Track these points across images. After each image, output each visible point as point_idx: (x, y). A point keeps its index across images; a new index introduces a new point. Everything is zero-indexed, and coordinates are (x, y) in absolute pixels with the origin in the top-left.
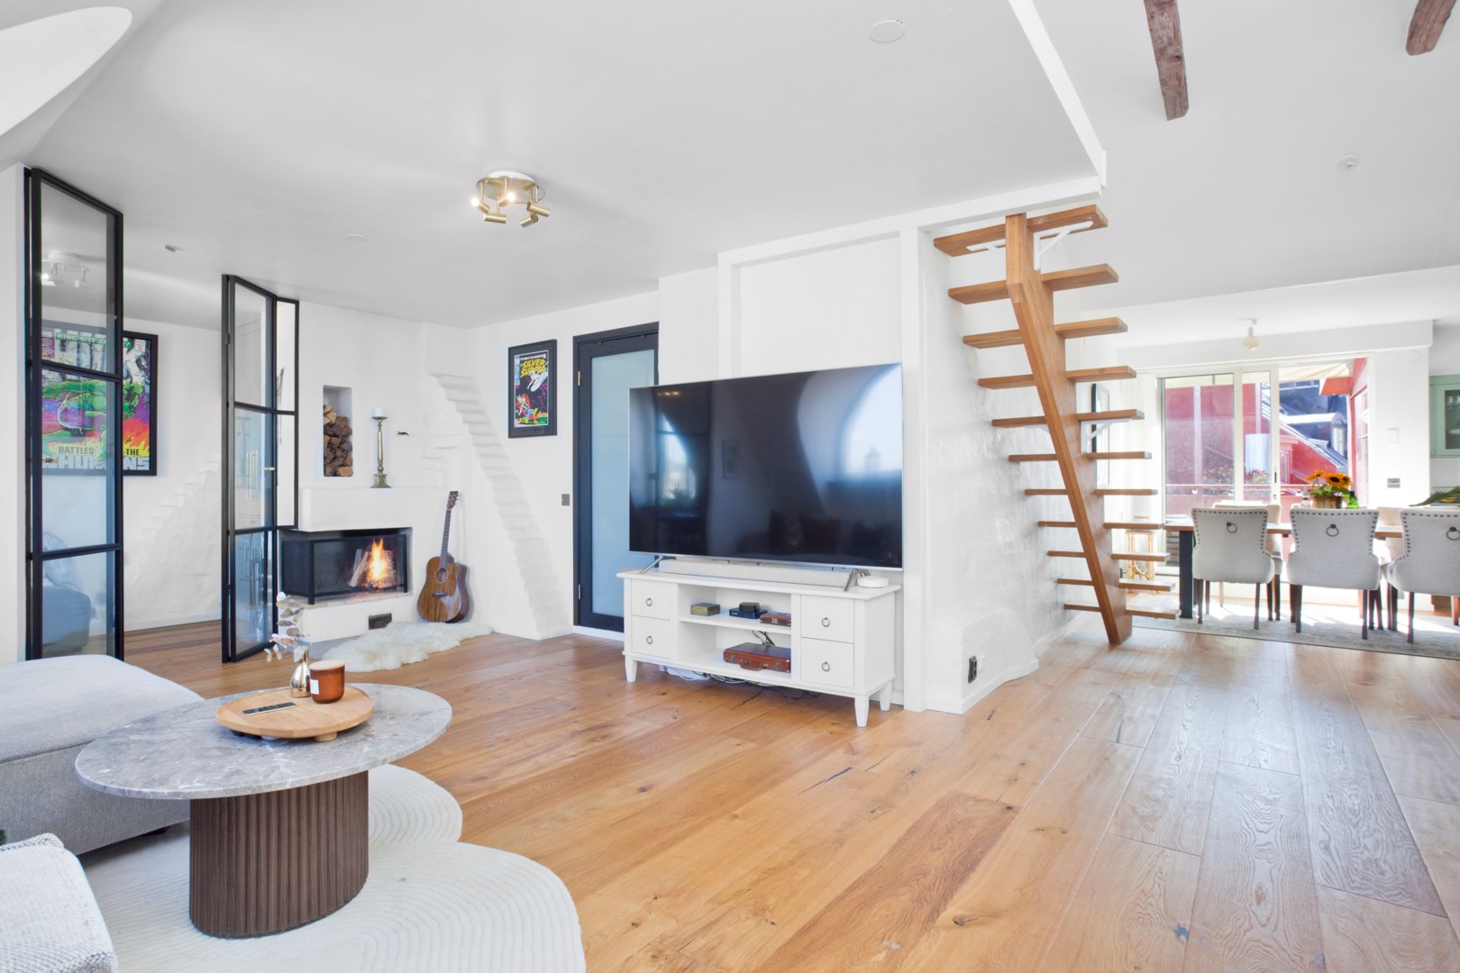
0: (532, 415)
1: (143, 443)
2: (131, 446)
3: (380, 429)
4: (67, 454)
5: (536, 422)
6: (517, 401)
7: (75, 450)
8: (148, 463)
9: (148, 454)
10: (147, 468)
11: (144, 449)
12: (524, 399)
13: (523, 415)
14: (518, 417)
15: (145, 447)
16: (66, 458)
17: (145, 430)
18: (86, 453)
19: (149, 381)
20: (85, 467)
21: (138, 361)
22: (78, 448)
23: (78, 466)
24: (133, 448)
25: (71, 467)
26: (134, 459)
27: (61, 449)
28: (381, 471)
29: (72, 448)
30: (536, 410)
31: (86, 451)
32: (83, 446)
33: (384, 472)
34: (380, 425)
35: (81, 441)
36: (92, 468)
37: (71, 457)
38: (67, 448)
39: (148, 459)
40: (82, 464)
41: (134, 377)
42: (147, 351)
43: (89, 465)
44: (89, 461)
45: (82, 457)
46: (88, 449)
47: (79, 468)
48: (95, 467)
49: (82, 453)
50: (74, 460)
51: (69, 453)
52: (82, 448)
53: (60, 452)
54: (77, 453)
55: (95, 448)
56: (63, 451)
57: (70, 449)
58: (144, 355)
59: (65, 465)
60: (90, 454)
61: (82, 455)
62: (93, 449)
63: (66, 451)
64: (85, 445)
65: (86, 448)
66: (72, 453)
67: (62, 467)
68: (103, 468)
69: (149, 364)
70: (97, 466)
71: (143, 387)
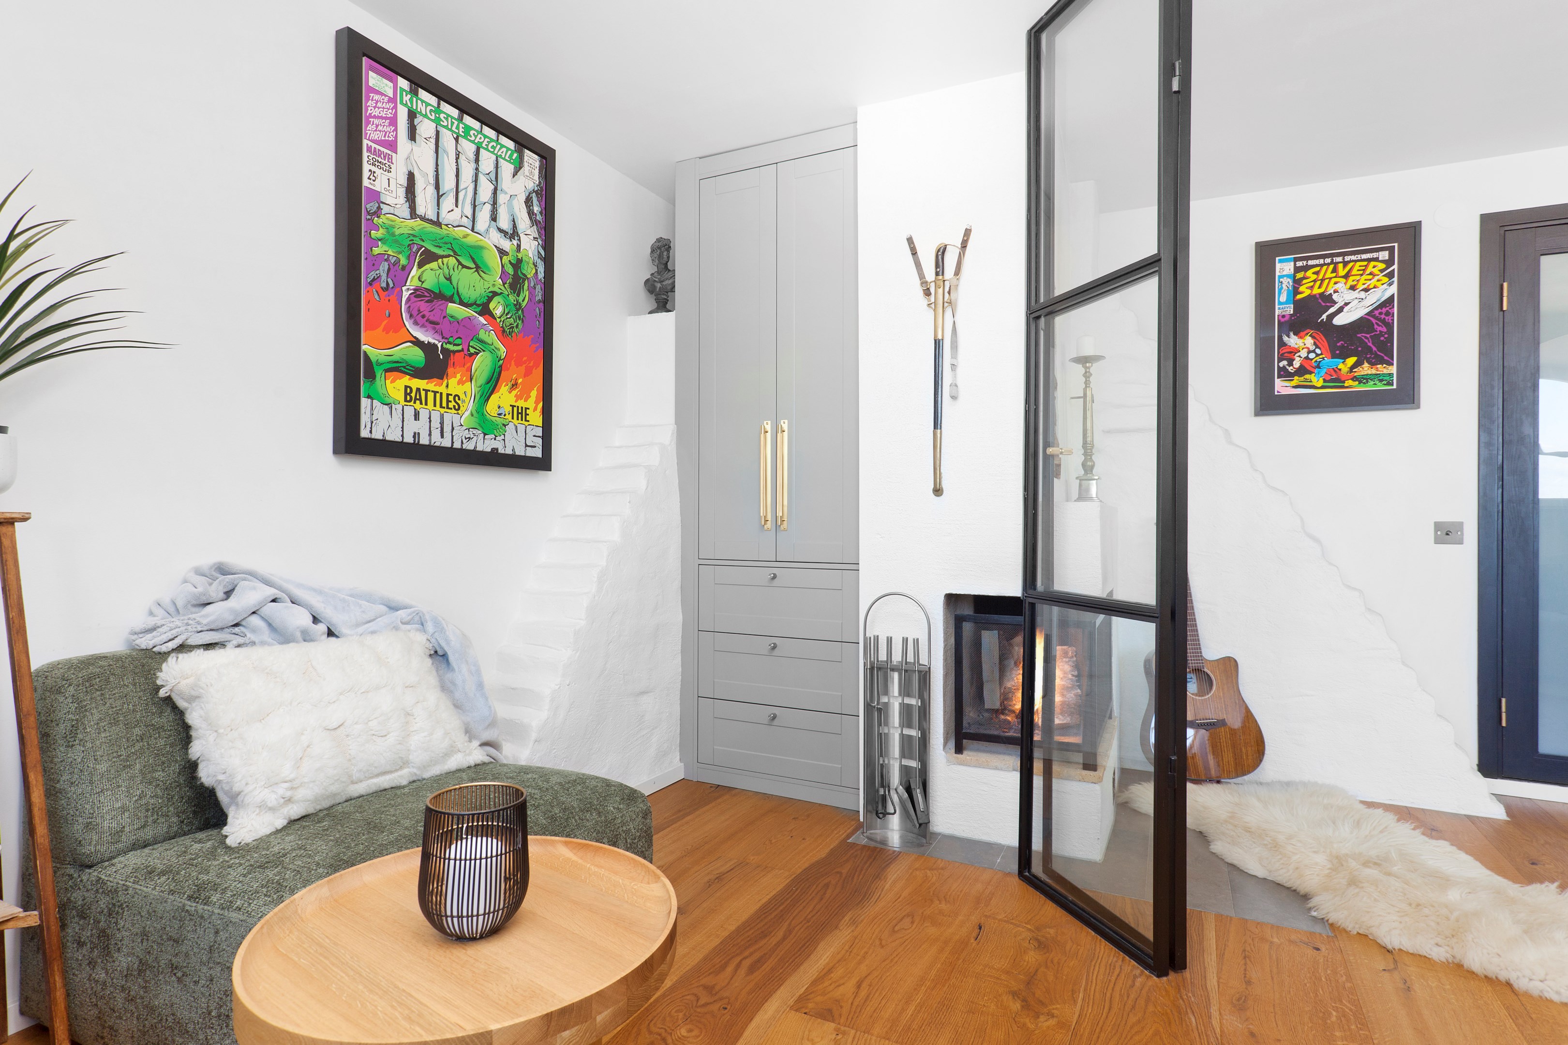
0: (1337, 371)
1: (534, 394)
2: (518, 397)
3: (1087, 384)
4: (417, 405)
5: (1350, 382)
6: (1282, 344)
7: (431, 395)
8: (540, 440)
9: (540, 421)
10: (537, 453)
11: (535, 409)
12: (1309, 341)
13: (1302, 371)
14: (1285, 374)
15: (537, 403)
16: (417, 416)
17: (536, 366)
18: (448, 405)
19: (543, 253)
20: (447, 443)
21: (528, 201)
22: (435, 393)
23: (437, 440)
24: (521, 403)
25: (424, 440)
26: (521, 429)
29: (427, 391)
30: (1351, 361)
31: (448, 401)
36: (457, 445)
37: (424, 415)
38: (418, 390)
39: (540, 431)
40: (442, 436)
41: (522, 236)
42: (540, 182)
43: (452, 436)
44: (453, 429)
45: (442, 416)
46: (451, 398)
47: (437, 444)
48: (462, 443)
49: (441, 406)
50: (430, 421)
51: (421, 403)
52: (441, 394)
53: (406, 400)
54: (435, 406)
55: (462, 396)
56: (411, 397)
57: (423, 393)
58: (536, 189)
59: (415, 433)
60: (453, 411)
61: (442, 411)
62: (459, 399)
63: (416, 399)
64: (447, 386)
65: (448, 395)
66: (426, 404)
67: (409, 439)
68: (476, 447)
69: (544, 212)
70: (464, 441)
71: (534, 264)
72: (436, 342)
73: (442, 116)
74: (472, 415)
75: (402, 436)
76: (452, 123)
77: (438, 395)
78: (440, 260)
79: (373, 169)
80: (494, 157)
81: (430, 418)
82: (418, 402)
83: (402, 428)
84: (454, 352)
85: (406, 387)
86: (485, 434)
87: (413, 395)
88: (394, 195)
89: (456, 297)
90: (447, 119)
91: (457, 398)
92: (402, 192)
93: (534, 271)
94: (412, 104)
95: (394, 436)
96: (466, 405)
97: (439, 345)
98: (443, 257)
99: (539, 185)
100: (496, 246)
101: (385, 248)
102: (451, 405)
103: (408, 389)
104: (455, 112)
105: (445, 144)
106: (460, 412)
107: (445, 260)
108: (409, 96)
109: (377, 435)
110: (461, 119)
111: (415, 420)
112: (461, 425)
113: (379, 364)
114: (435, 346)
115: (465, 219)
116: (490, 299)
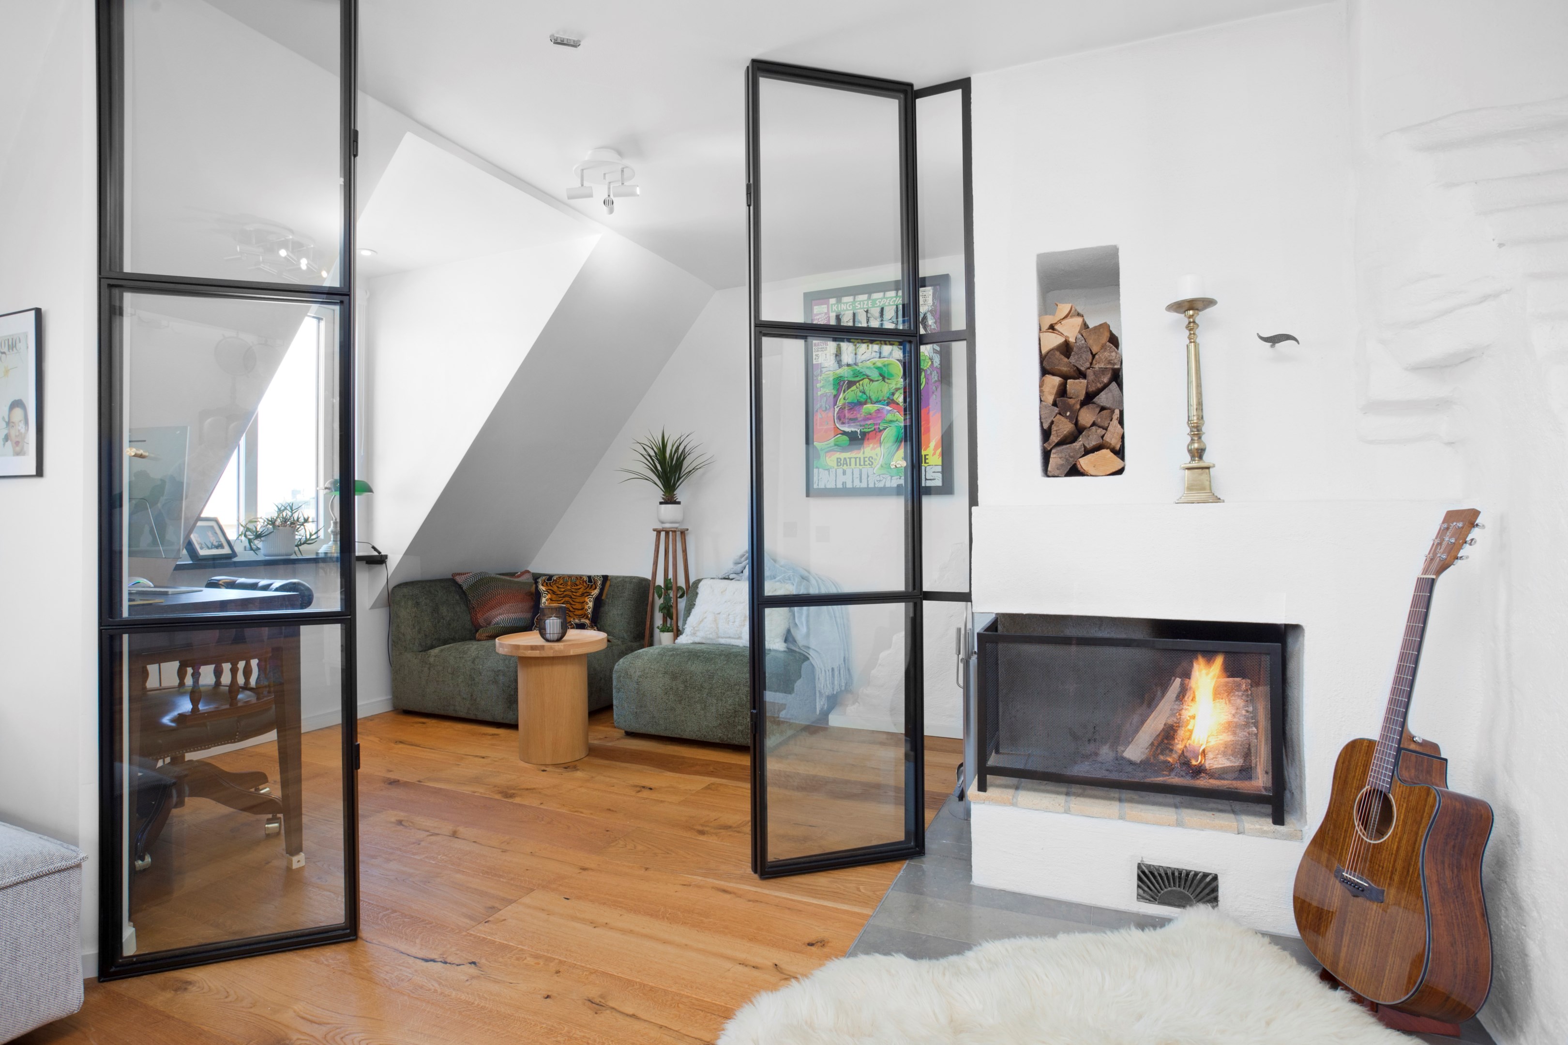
1: (933, 444)
3: (1192, 338)
4: (845, 467)
7: (853, 460)
8: (940, 475)
9: (939, 462)
10: (939, 483)
11: (934, 454)
15: (935, 449)
16: (844, 473)
18: (864, 465)
20: (864, 485)
22: (856, 458)
23: (857, 484)
25: (849, 485)
27: (838, 461)
28: (1199, 454)
29: (850, 458)
31: (865, 461)
32: (861, 455)
33: (1208, 459)
34: (1192, 326)
35: (860, 449)
36: (871, 485)
37: (849, 472)
38: (845, 459)
39: (939, 469)
40: (861, 482)
42: (934, 303)
43: (868, 481)
44: (868, 476)
45: (861, 471)
46: (866, 459)
47: (858, 486)
48: (875, 484)
49: (860, 465)
50: (853, 474)
51: (847, 466)
52: (860, 458)
53: (838, 465)
54: (856, 465)
55: (875, 457)
56: (841, 464)
57: (848, 460)
58: (930, 309)
59: (843, 483)
60: (868, 466)
61: (861, 467)
62: (872, 458)
63: (844, 464)
64: (864, 453)
65: (864, 458)
66: (850, 465)
67: (840, 486)
68: (885, 485)
69: (938, 321)
70: (876, 483)
71: (930, 359)
72: (857, 430)
73: (857, 304)
74: (882, 466)
75: (836, 485)
76: (864, 304)
77: (858, 459)
78: (858, 384)
79: (817, 353)
80: (895, 307)
81: (853, 473)
82: (845, 465)
83: (836, 480)
84: (868, 432)
85: (837, 459)
86: (892, 477)
87: (842, 462)
88: (829, 361)
89: (869, 400)
90: (860, 304)
91: (871, 459)
92: (833, 358)
93: (930, 363)
94: (838, 309)
95: (831, 485)
96: (877, 461)
97: (859, 431)
98: (859, 381)
99: (933, 305)
100: (898, 360)
101: (825, 390)
102: (866, 463)
103: (839, 460)
104: (865, 297)
105: (860, 318)
106: (873, 466)
107: (861, 382)
108: (836, 305)
109: (822, 486)
110: (869, 298)
111: (844, 475)
112: (874, 473)
113: (822, 450)
114: (856, 432)
115: (874, 354)
116: (893, 394)
